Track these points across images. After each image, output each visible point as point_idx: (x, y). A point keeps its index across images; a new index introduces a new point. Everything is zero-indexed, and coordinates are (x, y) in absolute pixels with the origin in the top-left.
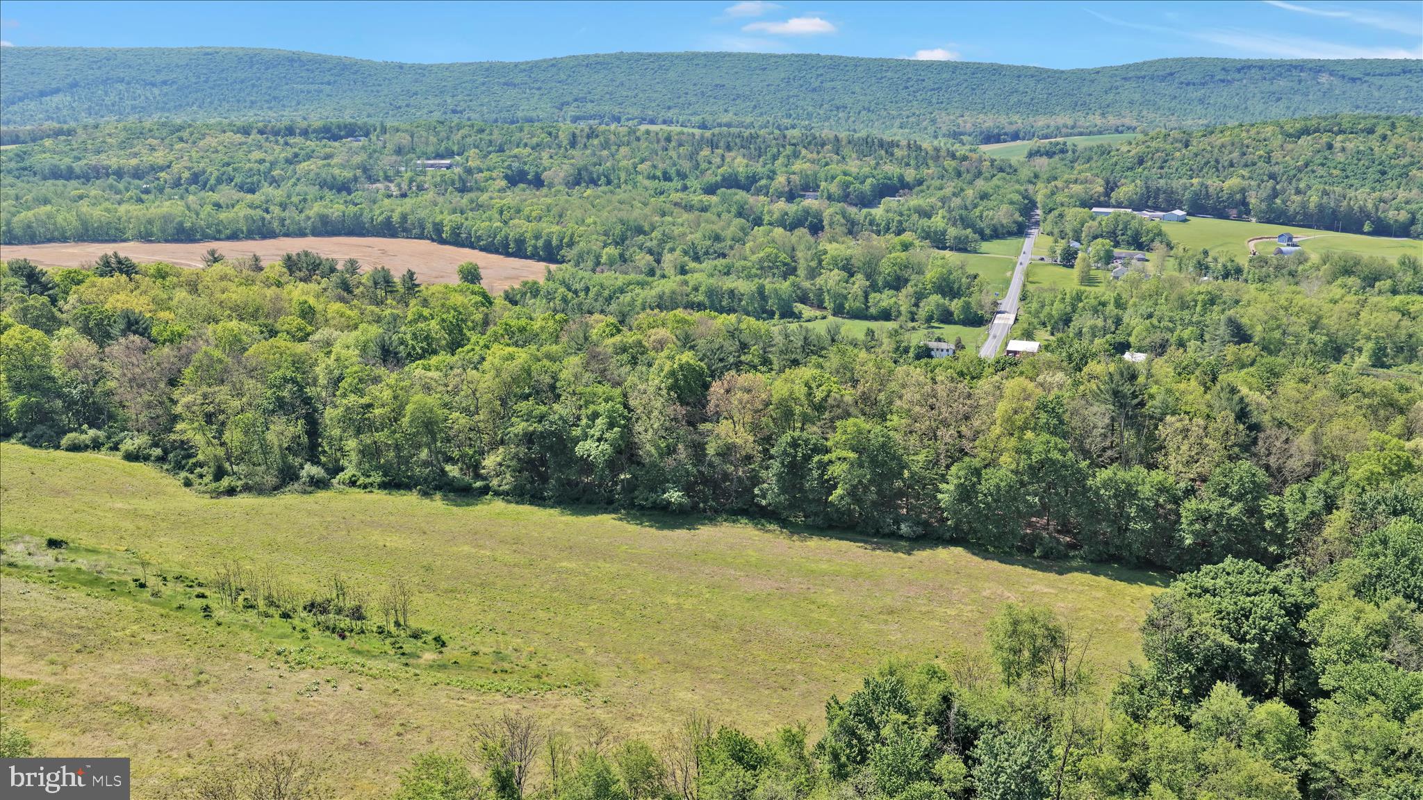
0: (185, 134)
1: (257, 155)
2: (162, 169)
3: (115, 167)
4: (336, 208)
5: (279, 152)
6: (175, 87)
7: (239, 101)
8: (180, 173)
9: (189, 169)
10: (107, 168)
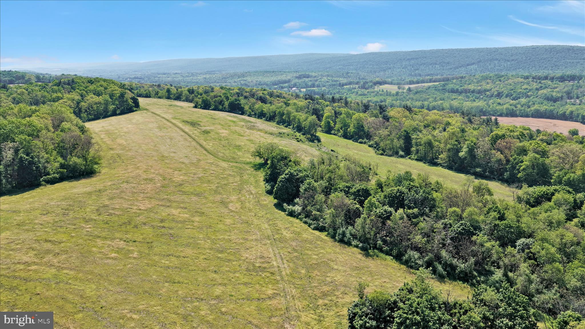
0: (502, 79)
1: (525, 86)
2: (488, 91)
3: (472, 89)
4: (545, 107)
5: (535, 85)
6: (516, 62)
7: (540, 67)
8: (494, 92)
9: (497, 91)
10: (470, 90)
